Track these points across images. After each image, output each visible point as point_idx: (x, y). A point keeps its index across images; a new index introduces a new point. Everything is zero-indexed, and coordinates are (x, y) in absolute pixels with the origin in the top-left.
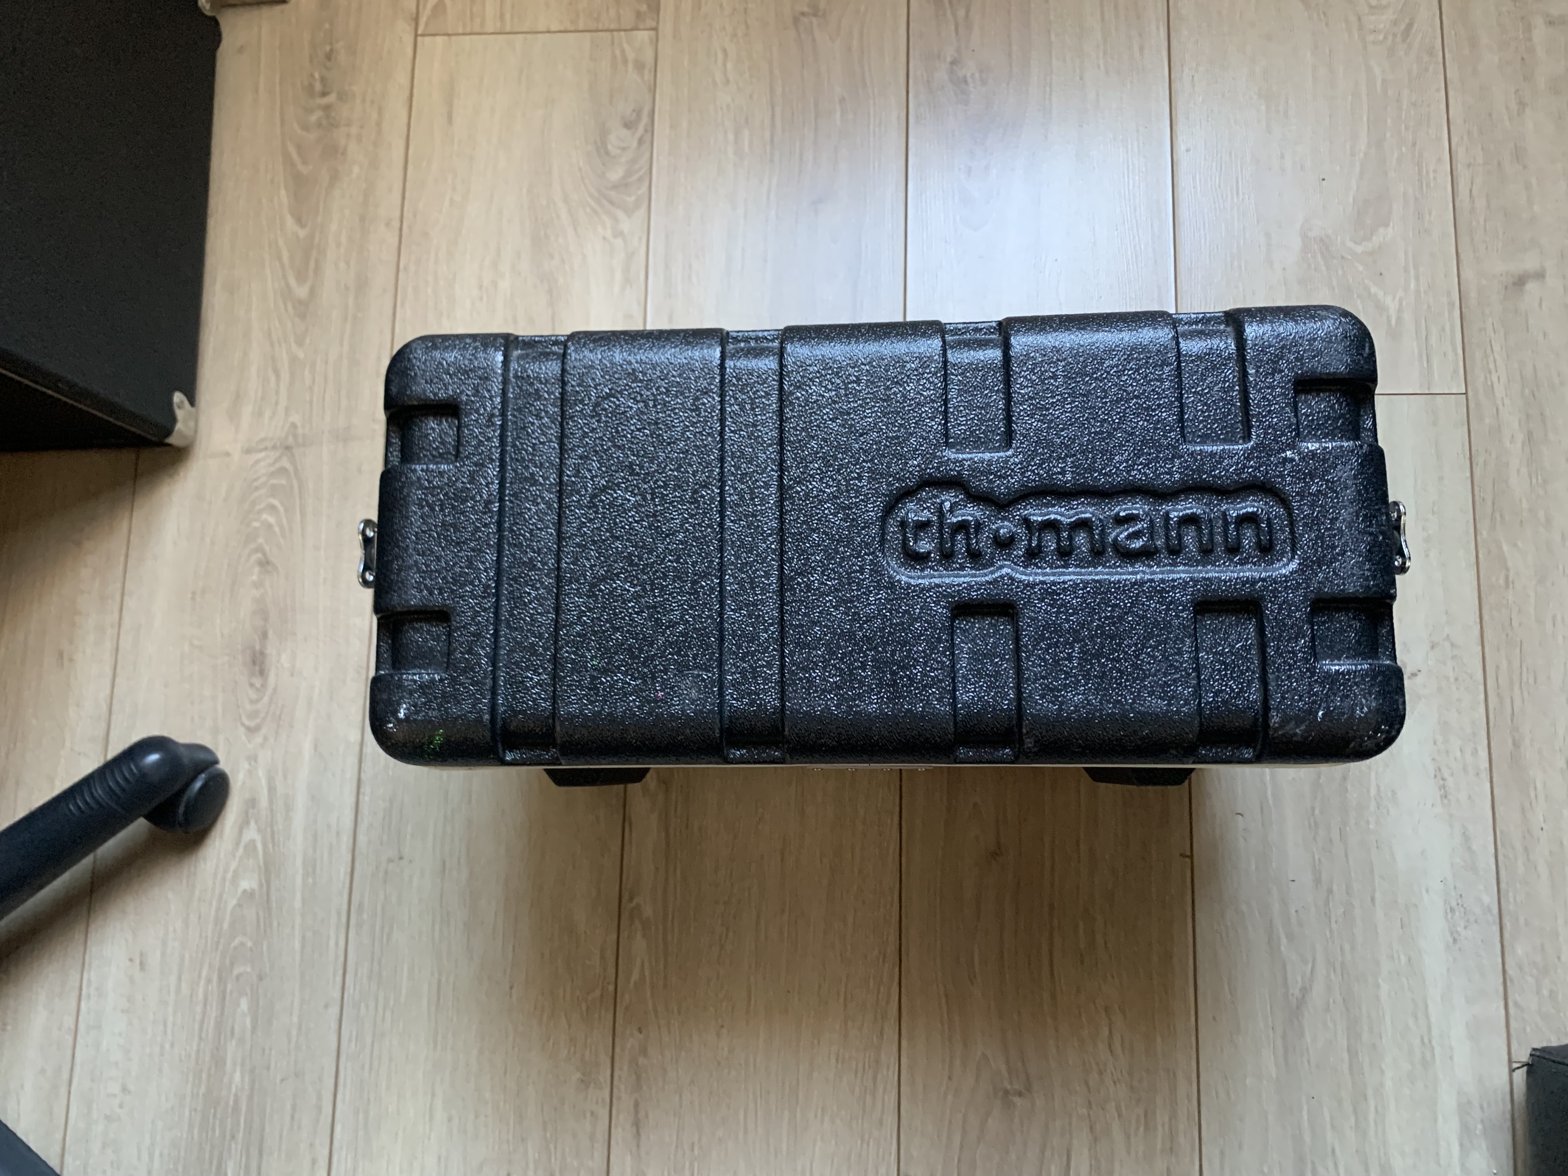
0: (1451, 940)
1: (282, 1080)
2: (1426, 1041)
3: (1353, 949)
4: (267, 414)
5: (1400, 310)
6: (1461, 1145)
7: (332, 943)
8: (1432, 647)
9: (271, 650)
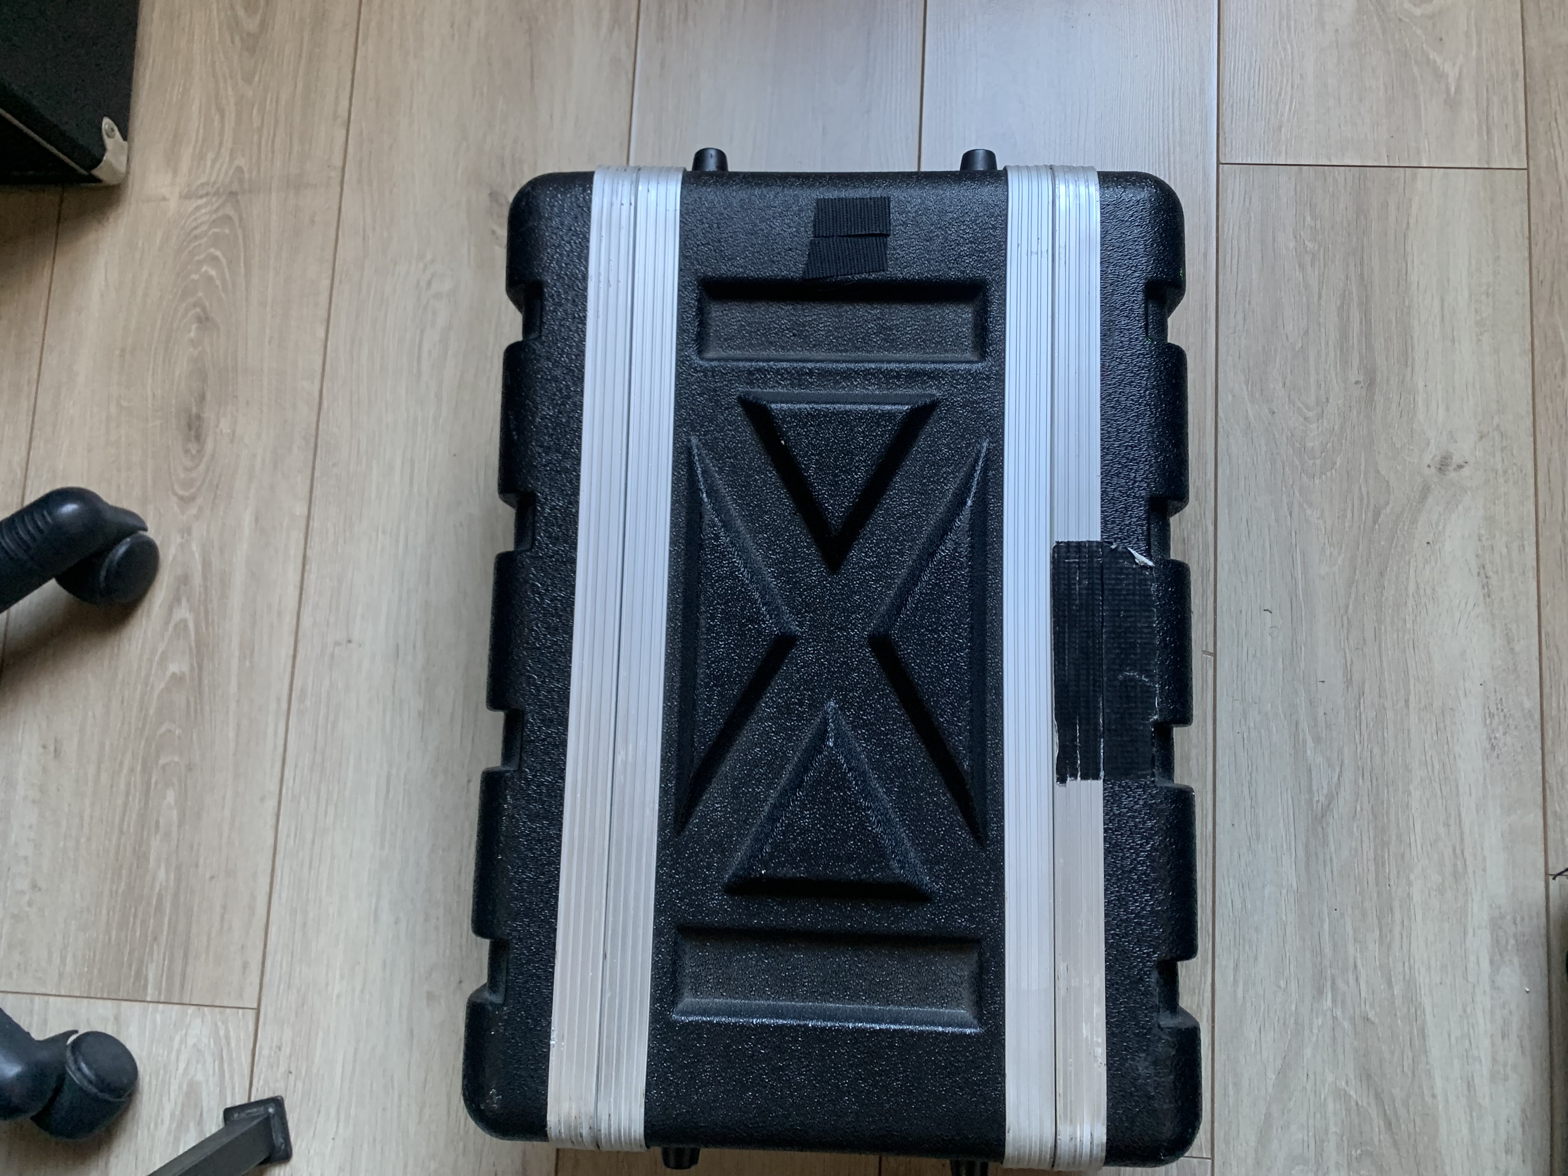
0: (1488, 746)
1: (212, 878)
2: (1458, 851)
3: (1384, 753)
4: (210, 156)
5: (1460, 78)
6: (1492, 962)
7: (270, 731)
8: (1481, 438)
9: (209, 415)
